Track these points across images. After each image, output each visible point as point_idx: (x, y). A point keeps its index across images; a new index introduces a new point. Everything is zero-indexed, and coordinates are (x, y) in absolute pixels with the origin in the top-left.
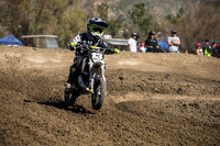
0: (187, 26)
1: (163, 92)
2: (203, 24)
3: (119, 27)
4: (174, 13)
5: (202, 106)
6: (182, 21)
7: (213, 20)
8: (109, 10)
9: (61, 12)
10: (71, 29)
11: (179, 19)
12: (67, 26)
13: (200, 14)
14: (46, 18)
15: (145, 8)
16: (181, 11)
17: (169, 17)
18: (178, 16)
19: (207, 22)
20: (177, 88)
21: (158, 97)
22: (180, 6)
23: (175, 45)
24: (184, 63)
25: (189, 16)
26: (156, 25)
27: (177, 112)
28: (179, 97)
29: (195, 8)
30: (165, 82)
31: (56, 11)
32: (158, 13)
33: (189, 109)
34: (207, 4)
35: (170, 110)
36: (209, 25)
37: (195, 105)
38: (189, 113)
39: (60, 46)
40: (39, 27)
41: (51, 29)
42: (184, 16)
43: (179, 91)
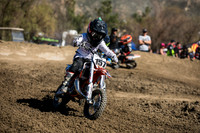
0: (152, 26)
1: (126, 89)
2: (168, 24)
3: (85, 22)
4: (140, 12)
5: (164, 106)
6: (147, 20)
7: (178, 20)
8: (76, 6)
9: (29, 6)
10: (38, 22)
11: (144, 18)
12: (34, 20)
13: (166, 14)
14: (13, 11)
15: (112, 5)
16: (147, 10)
17: (135, 16)
18: (144, 15)
19: (172, 22)
20: (139, 87)
21: (121, 95)
22: (146, 6)
23: (146, 44)
24: (148, 62)
25: (155, 15)
26: (122, 22)
27: (139, 111)
28: (141, 96)
29: (161, 7)
30: (129, 80)
31: (23, 4)
32: (123, 11)
33: (151, 108)
34: (173, 4)
35: (132, 109)
36: (174, 25)
37: (157, 105)
38: (152, 112)
39: (25, 39)
40: (6, 19)
41: (17, 22)
42: (149, 15)
43: (142, 90)
